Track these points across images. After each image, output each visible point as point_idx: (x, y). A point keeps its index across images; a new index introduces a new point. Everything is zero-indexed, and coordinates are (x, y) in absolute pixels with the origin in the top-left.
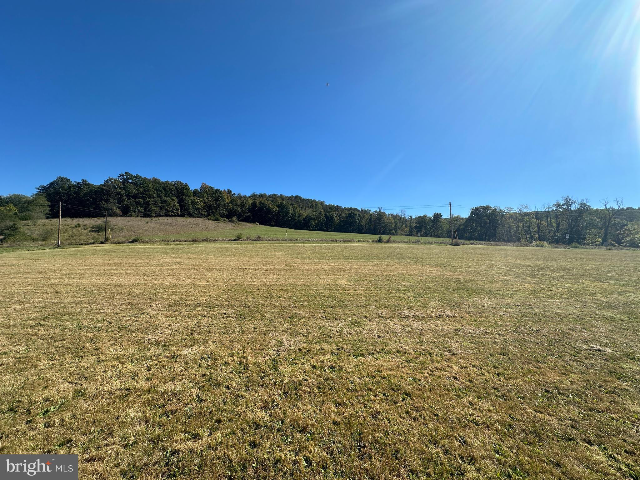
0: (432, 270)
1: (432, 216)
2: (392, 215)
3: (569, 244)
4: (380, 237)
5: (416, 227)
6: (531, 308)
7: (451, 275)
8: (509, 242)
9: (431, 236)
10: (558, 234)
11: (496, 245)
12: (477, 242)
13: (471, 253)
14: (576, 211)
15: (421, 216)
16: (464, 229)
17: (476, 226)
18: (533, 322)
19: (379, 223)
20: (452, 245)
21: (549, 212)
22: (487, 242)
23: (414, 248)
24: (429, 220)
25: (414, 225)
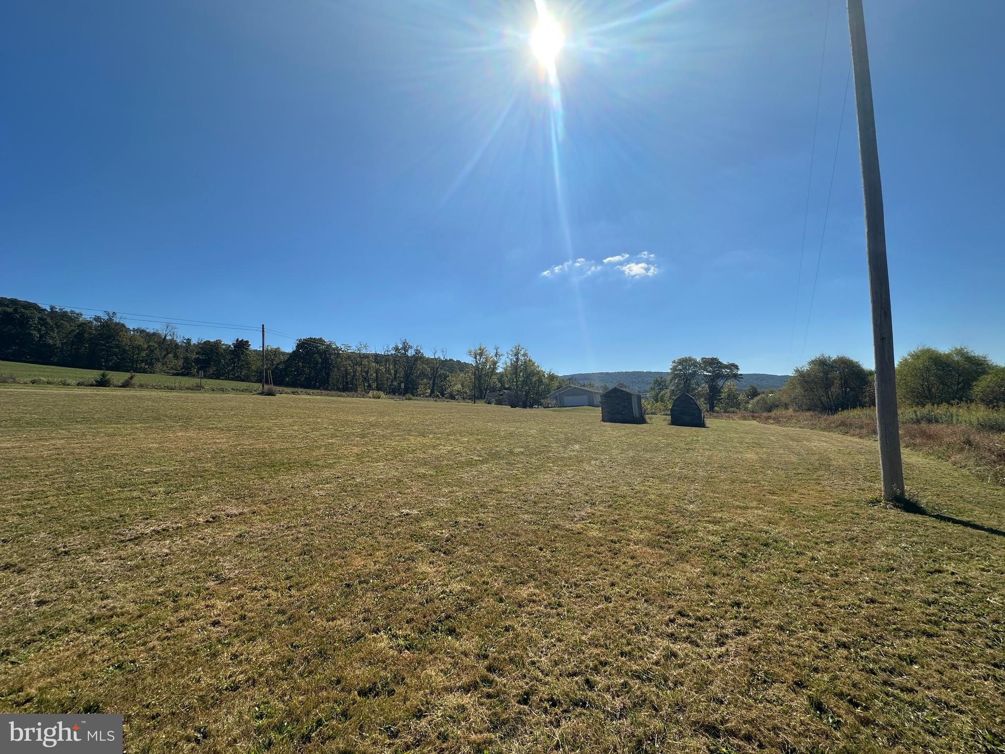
0: (218, 439)
1: (230, 343)
2: (142, 331)
3: (404, 395)
4: (103, 375)
5: (197, 361)
6: (353, 478)
7: (251, 445)
8: (344, 391)
9: (227, 379)
10: (395, 383)
11: (327, 395)
12: (302, 390)
13: (291, 407)
14: (412, 357)
15: (209, 341)
16: (285, 369)
17: (303, 367)
18: (352, 497)
19: (104, 345)
20: (262, 394)
21: (388, 355)
22: (317, 391)
23: (187, 398)
24: (225, 350)
25: (194, 356)
